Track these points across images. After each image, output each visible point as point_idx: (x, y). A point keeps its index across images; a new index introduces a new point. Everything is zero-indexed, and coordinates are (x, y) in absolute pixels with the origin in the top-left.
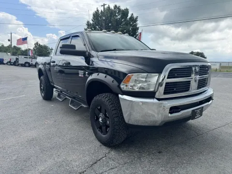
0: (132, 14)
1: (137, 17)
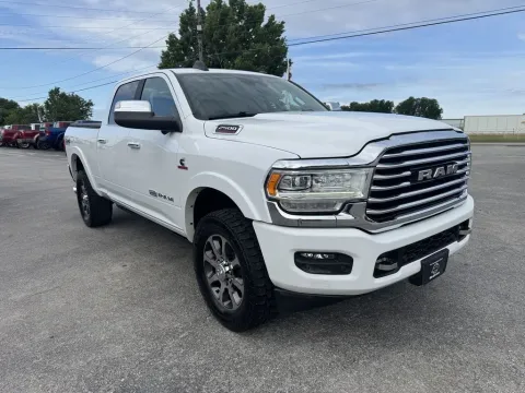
1: (283, 23)
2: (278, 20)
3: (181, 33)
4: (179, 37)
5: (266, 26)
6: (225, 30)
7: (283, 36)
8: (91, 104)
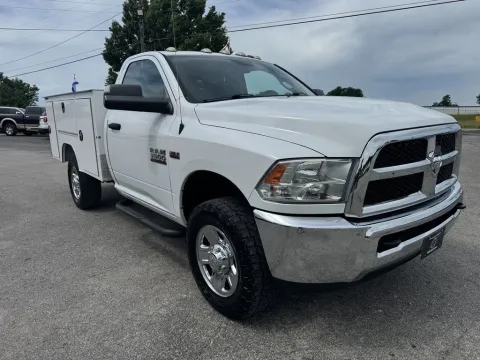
0: (213, 8)
1: (223, 14)
2: (218, 11)
3: (124, 21)
4: (122, 24)
5: (208, 17)
6: (168, 19)
7: (223, 26)
8: (37, 89)
